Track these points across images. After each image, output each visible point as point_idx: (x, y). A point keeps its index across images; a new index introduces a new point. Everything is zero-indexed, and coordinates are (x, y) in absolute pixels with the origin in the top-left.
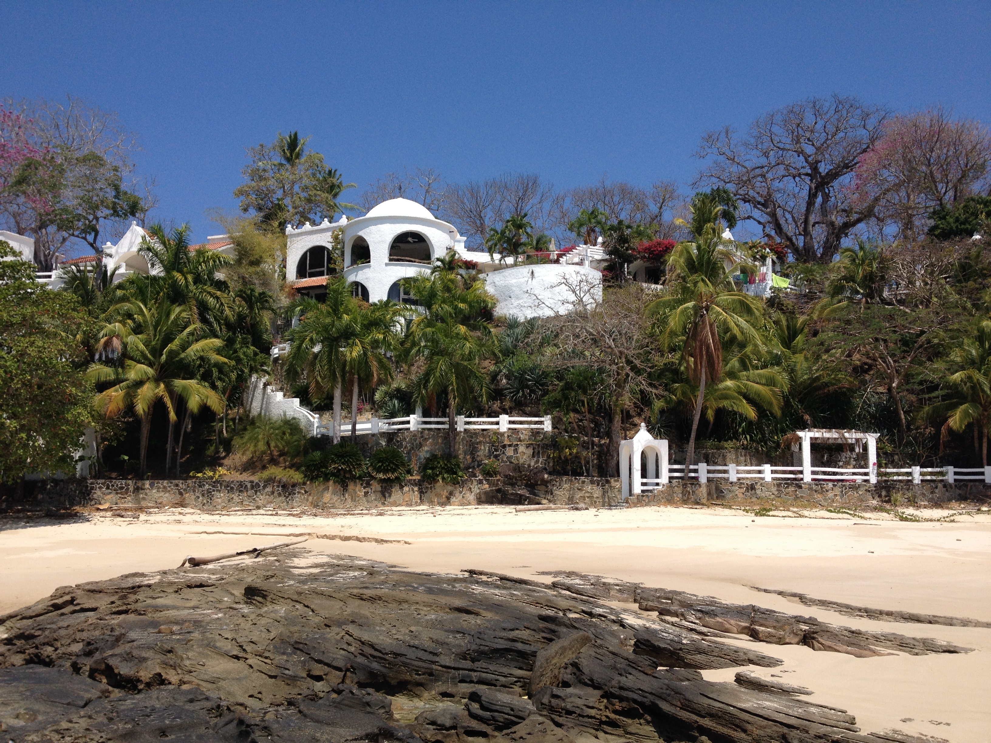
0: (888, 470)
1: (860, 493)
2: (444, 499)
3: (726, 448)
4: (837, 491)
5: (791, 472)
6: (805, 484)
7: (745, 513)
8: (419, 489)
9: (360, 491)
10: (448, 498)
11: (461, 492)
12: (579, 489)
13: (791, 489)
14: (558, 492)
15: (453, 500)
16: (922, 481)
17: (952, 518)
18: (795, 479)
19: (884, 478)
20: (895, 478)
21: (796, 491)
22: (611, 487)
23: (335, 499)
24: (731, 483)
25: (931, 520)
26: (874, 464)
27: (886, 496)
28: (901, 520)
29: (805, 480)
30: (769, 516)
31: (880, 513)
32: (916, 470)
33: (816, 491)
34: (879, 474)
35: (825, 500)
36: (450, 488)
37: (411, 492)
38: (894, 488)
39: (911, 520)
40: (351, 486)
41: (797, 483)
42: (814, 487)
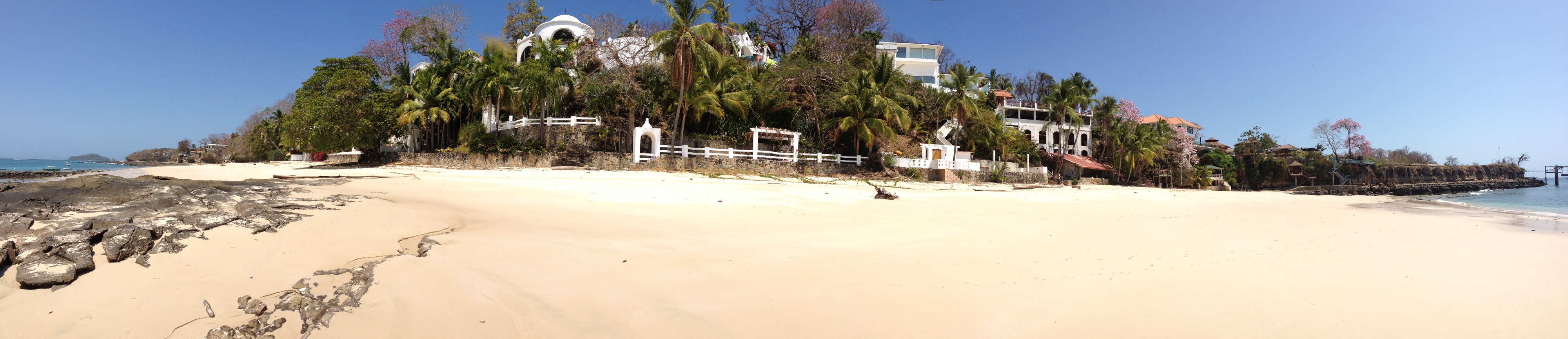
0: (804, 154)
1: (787, 167)
2: (534, 164)
3: (711, 139)
4: (773, 165)
5: (746, 153)
6: (753, 160)
7: (702, 176)
8: (522, 158)
9: (494, 158)
10: (535, 163)
11: (542, 160)
12: (606, 160)
13: (745, 163)
14: (594, 161)
15: (538, 164)
16: (822, 161)
17: (834, 182)
18: (748, 157)
19: (802, 159)
20: (808, 159)
21: (748, 165)
22: (625, 158)
23: (481, 162)
24: (706, 158)
25: (822, 183)
26: (797, 150)
27: (802, 170)
28: (804, 183)
29: (754, 158)
30: (718, 178)
31: (792, 178)
32: (820, 155)
33: (759, 165)
34: (799, 156)
35: (764, 170)
36: (536, 157)
37: (518, 160)
38: (806, 165)
39: (810, 183)
40: (489, 156)
41: (748, 160)
42: (758, 162)
